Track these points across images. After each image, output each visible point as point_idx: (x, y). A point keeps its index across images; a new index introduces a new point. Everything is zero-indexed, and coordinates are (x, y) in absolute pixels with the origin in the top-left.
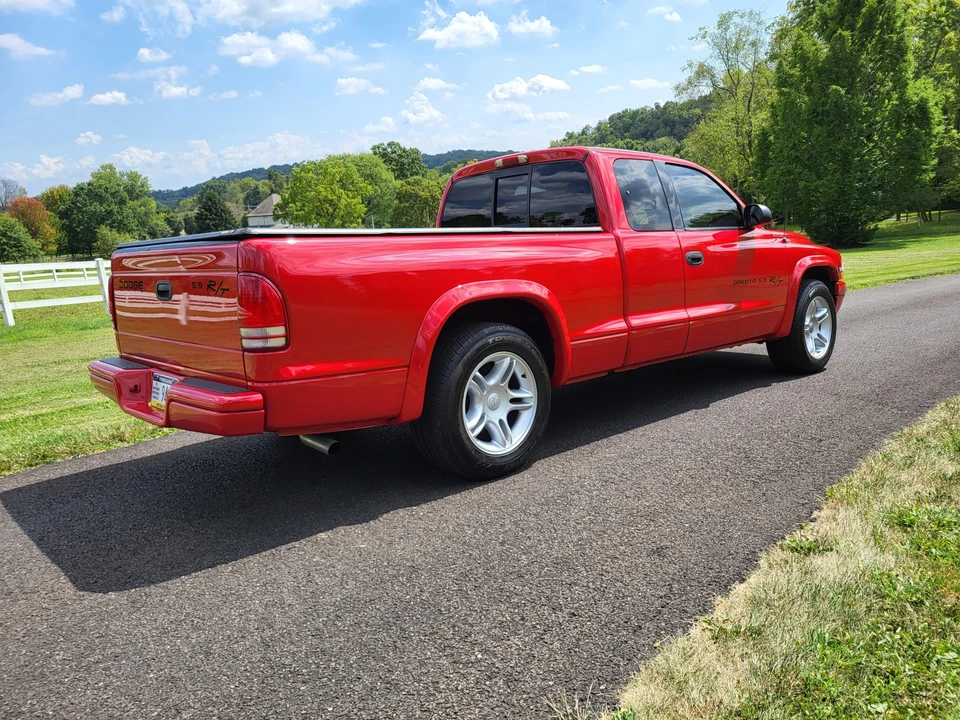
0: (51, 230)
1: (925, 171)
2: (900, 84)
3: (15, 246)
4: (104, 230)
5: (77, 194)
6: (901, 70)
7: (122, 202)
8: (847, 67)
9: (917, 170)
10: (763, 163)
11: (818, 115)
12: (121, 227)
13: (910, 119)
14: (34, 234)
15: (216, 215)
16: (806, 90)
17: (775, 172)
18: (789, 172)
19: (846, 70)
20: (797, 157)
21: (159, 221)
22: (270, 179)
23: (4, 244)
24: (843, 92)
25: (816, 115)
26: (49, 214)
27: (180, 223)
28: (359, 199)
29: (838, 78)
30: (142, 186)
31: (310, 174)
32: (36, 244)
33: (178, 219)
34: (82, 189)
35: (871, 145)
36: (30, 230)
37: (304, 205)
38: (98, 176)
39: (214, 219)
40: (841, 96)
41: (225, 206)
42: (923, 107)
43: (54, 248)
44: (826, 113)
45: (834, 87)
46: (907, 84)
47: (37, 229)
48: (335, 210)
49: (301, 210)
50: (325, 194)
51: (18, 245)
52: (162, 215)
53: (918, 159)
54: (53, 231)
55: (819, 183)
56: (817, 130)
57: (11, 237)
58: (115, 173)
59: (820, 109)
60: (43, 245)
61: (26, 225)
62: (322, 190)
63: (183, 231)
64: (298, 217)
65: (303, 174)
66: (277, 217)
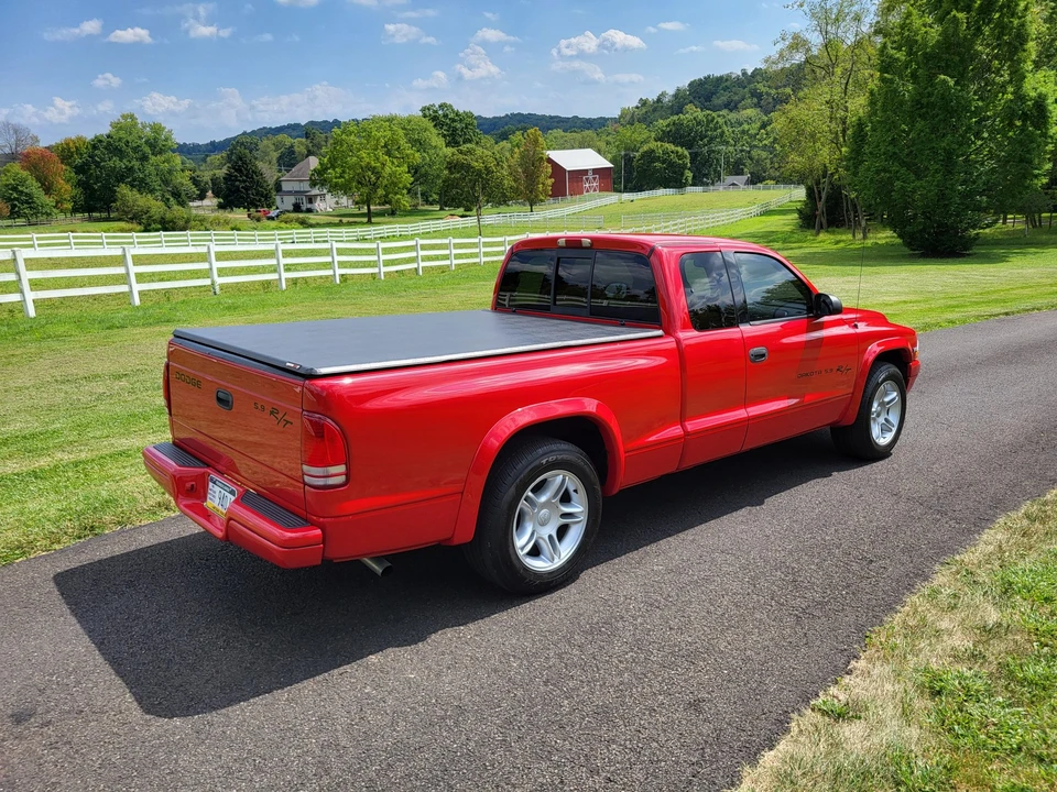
0: (66, 187)
1: (1036, 176)
2: (1018, 77)
3: (27, 202)
4: (124, 190)
5: (95, 147)
6: (1020, 61)
7: (144, 158)
8: (959, 54)
9: (1026, 175)
10: (856, 158)
11: (922, 108)
12: (142, 186)
13: (1025, 117)
14: (48, 190)
15: (246, 176)
16: (912, 76)
17: (869, 169)
18: (885, 170)
19: (958, 58)
20: (895, 153)
21: (183, 180)
22: (307, 138)
23: (15, 199)
24: (952, 83)
25: (921, 107)
26: (64, 167)
27: (207, 183)
28: (405, 168)
29: (948, 66)
30: (166, 140)
31: (352, 137)
32: (49, 201)
33: (205, 179)
34: (100, 141)
35: (980, 142)
36: (43, 184)
37: (344, 172)
38: (117, 126)
39: (244, 181)
40: (949, 88)
41: (256, 167)
42: (1040, 104)
43: (69, 206)
44: (932, 105)
45: (942, 77)
46: (1025, 77)
47: (51, 184)
48: (378, 179)
49: (341, 177)
50: (368, 160)
51: (29, 201)
52: (187, 173)
53: (1030, 162)
54: (68, 187)
55: (918, 183)
56: (920, 124)
57: (22, 192)
58: (136, 124)
59: (924, 101)
60: (57, 202)
61: (38, 179)
62: (364, 155)
63: (210, 193)
64: (336, 184)
65: (344, 136)
66: (313, 184)
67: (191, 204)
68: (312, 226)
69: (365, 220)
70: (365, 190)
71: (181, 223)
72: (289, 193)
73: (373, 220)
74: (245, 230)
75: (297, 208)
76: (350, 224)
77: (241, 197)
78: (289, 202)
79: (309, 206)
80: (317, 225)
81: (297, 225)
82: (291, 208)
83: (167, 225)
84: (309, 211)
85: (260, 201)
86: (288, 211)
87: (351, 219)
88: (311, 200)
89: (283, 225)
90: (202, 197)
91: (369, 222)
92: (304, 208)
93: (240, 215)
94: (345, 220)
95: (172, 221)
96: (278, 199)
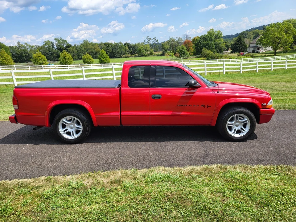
0: (192, 49)
3: (183, 53)
4: (204, 49)
5: (200, 39)
7: (212, 40)
12: (209, 48)
14: (188, 50)
15: (240, 43)
21: (223, 46)
23: (181, 53)
26: (193, 44)
27: (229, 46)
28: (292, 36)
30: (220, 35)
31: (273, 28)
32: (188, 53)
33: (229, 45)
34: (202, 37)
36: (187, 49)
37: (268, 40)
38: (209, 33)
39: (239, 45)
41: (243, 40)
43: (192, 54)
47: (189, 49)
48: (280, 41)
49: (267, 41)
50: (277, 35)
51: (184, 53)
52: (225, 43)
54: (193, 49)
57: (183, 51)
58: (213, 31)
60: (190, 53)
61: (187, 48)
62: (276, 33)
63: (230, 49)
64: (265, 44)
65: (270, 28)
66: (257, 44)
67: (224, 52)
68: (255, 57)
69: (274, 54)
70: (275, 45)
71: (216, 57)
72: (252, 47)
73: (277, 54)
74: (234, 59)
75: (253, 52)
76: (268, 56)
77: (238, 49)
78: (251, 50)
79: (257, 51)
80: (257, 57)
81: (250, 57)
82: (252, 52)
84: (257, 52)
85: (243, 50)
86: (250, 53)
87: (269, 54)
88: (258, 49)
89: (245, 57)
90: (227, 50)
91: (275, 55)
92: (256, 52)
93: (235, 54)
94: (267, 55)
95: (214, 57)
96: (248, 49)
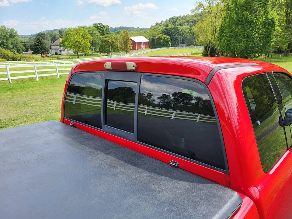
1: (272, 42)
2: (266, 13)
4: (1, 48)
6: (267, 8)
7: (7, 39)
8: (250, 6)
9: (269, 42)
10: (221, 37)
11: (240, 21)
12: (7, 47)
13: (269, 24)
15: (40, 44)
16: (235, 13)
17: (225, 40)
18: (229, 41)
19: (250, 7)
20: (232, 35)
21: (21, 46)
22: (59, 33)
24: (248, 14)
25: (239, 22)
27: (28, 46)
28: (88, 42)
29: (247, 9)
30: (15, 33)
31: (72, 32)
35: (255, 32)
37: (69, 43)
39: (40, 46)
41: (43, 42)
42: (273, 21)
44: (242, 21)
45: (246, 12)
46: (269, 13)
48: (80, 45)
52: (22, 43)
53: (270, 38)
55: (239, 44)
56: (240, 26)
58: (6, 29)
59: (240, 20)
62: (76, 38)
63: (30, 49)
64: (67, 47)
65: (69, 32)
66: (60, 46)
67: (24, 53)
68: (60, 59)
69: (77, 57)
70: (76, 48)
71: (19, 58)
72: (54, 49)
73: (79, 57)
74: (39, 60)
75: (56, 54)
76: (72, 58)
77: (39, 51)
78: (54, 52)
79: (60, 53)
80: (63, 59)
81: (56, 59)
82: (55, 54)
83: (14, 59)
84: (60, 54)
85: (45, 52)
86: (54, 55)
87: (73, 57)
88: (60, 51)
89: (51, 59)
90: (27, 51)
91: (78, 57)
92: (58, 54)
93: (38, 56)
94: (71, 57)
95: (16, 58)
96: (50, 51)
